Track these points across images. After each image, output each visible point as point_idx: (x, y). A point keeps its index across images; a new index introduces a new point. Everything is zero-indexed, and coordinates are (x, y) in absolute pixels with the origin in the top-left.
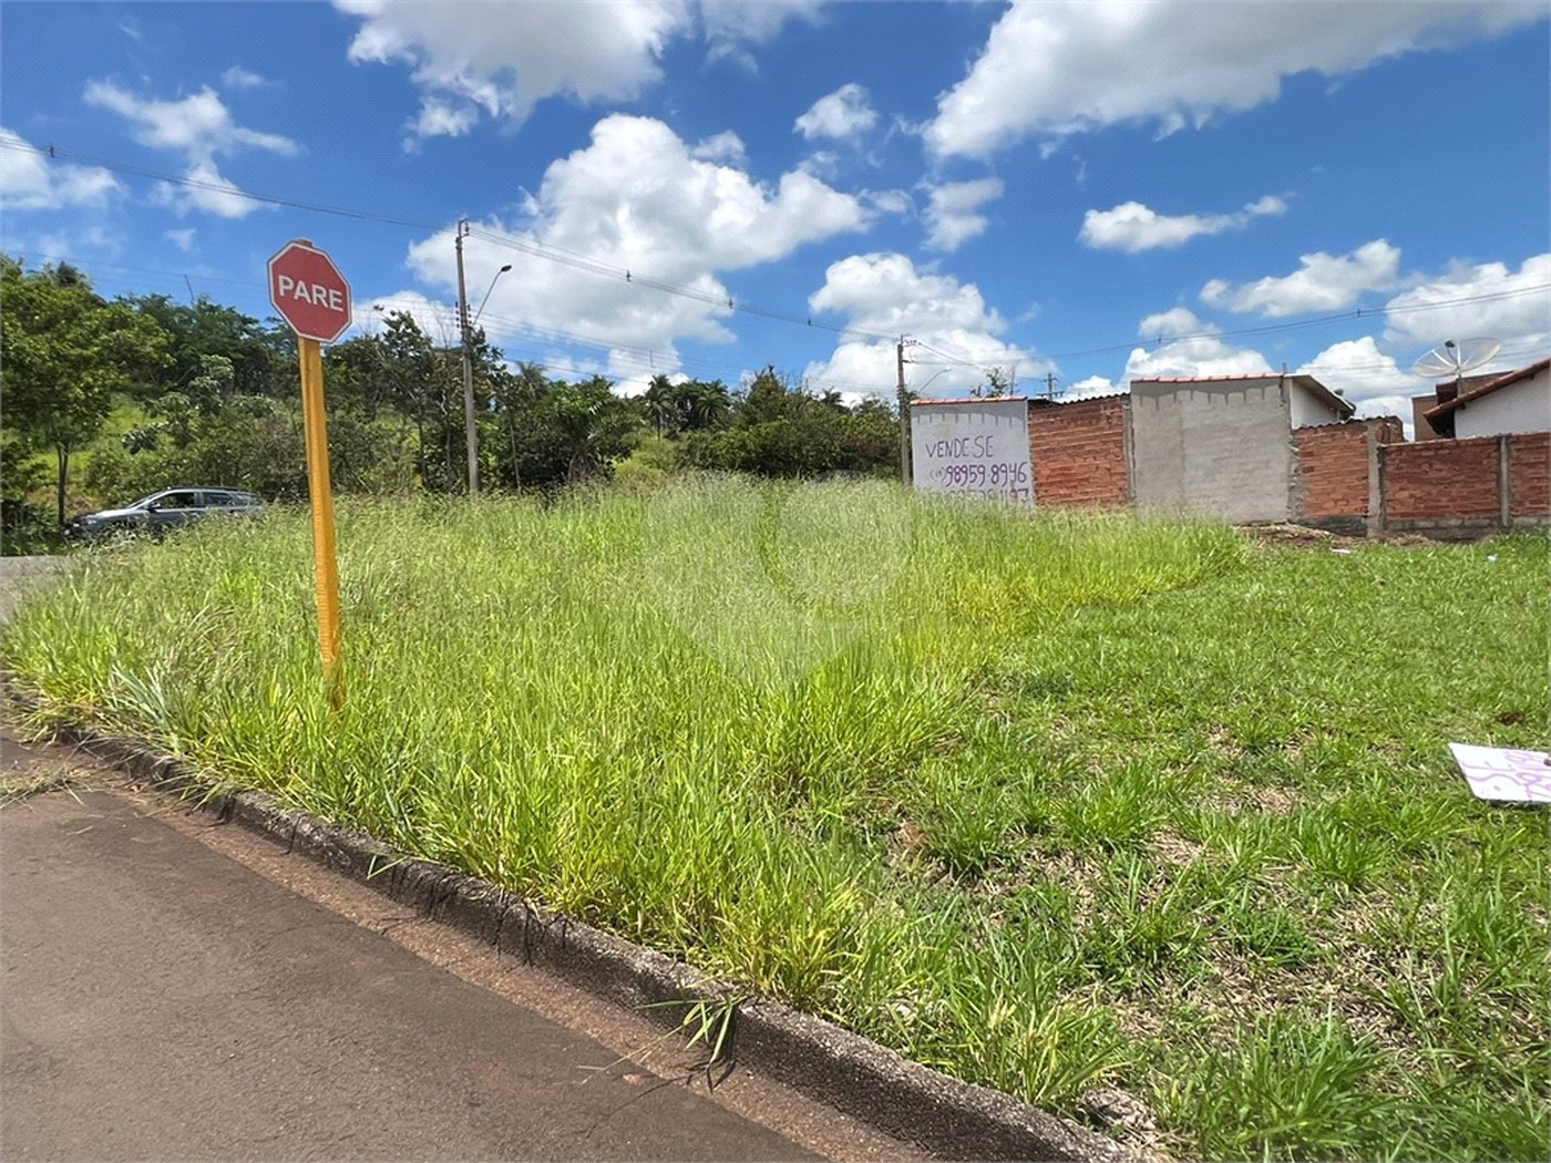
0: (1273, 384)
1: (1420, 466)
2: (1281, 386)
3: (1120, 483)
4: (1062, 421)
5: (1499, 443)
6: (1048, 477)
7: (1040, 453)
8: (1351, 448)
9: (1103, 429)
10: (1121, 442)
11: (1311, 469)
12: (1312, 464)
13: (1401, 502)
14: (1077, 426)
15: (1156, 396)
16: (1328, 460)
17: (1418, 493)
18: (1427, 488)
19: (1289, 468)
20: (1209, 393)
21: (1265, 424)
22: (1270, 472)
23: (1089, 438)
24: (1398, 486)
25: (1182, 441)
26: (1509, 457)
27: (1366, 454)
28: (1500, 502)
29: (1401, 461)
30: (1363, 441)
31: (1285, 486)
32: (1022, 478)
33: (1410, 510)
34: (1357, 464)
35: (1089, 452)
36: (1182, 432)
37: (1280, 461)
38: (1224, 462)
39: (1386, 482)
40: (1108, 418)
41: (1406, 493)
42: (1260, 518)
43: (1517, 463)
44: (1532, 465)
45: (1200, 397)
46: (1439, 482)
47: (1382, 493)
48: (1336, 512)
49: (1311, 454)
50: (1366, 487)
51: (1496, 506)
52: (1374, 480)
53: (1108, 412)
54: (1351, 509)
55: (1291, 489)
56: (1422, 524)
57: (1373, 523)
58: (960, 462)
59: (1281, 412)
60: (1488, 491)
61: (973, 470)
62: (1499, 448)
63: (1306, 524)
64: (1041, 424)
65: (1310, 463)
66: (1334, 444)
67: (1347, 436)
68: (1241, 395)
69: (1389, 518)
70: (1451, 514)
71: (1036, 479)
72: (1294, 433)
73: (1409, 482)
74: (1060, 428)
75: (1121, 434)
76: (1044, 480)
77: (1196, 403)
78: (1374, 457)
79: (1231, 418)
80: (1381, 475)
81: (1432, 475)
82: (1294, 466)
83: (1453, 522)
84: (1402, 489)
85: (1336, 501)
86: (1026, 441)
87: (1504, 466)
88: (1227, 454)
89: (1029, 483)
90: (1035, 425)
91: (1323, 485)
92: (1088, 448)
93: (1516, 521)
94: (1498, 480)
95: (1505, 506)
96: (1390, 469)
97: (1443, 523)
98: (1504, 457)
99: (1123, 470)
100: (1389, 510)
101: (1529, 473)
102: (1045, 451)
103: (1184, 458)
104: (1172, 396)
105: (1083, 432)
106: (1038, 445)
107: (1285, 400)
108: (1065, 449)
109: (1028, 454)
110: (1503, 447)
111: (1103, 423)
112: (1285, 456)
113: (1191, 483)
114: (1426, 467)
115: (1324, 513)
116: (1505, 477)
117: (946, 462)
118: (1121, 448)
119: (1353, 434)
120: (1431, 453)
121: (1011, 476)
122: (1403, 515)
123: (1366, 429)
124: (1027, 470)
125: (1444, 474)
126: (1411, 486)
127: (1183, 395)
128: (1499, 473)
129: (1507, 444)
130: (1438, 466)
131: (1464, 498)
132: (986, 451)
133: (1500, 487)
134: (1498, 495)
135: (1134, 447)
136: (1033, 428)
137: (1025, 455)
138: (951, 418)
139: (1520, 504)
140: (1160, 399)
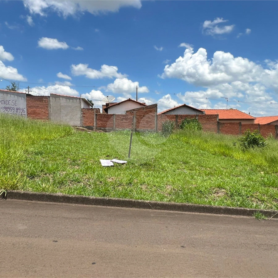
0: (78, 99)
1: (102, 118)
2: (80, 100)
3: (47, 115)
4: (34, 100)
5: (113, 115)
6: (31, 112)
7: (29, 107)
8: (91, 113)
9: (44, 103)
10: (48, 106)
11: (84, 117)
12: (85, 116)
13: (99, 124)
14: (38, 102)
15: (55, 98)
16: (87, 115)
17: (102, 123)
18: (103, 122)
19: (81, 116)
20: (66, 99)
21: (77, 107)
22: (77, 116)
23: (40, 105)
24: (99, 121)
25: (60, 108)
26: (115, 118)
27: (94, 115)
29: (100, 117)
30: (93, 112)
31: (80, 119)
32: (24, 111)
34: (92, 116)
35: (41, 108)
36: (61, 106)
37: (79, 115)
38: (68, 113)
39: (97, 120)
40: (45, 101)
41: (100, 123)
42: (75, 125)
43: (116, 119)
44: (118, 120)
45: (64, 99)
46: (105, 121)
47: (96, 122)
48: (88, 125)
49: (84, 114)
50: (94, 121)
51: (113, 126)
52: (95, 120)
53: (45, 99)
54: (91, 125)
55: (81, 120)
56: (102, 128)
57: (95, 128)
58: (8, 106)
59: (79, 105)
60: (112, 123)
61: (11, 108)
63: (83, 127)
64: (29, 100)
65: (84, 115)
66: (88, 112)
68: (72, 100)
71: (27, 112)
72: (82, 109)
73: (101, 121)
74: (33, 101)
75: (48, 105)
76: (29, 113)
77: (63, 101)
78: (95, 115)
79: (70, 104)
80: (96, 119)
82: (82, 116)
83: (107, 128)
85: (89, 123)
86: (25, 103)
87: (114, 119)
89: (26, 113)
90: (28, 100)
91: (86, 120)
92: (40, 107)
93: (116, 129)
94: (113, 122)
95: (114, 126)
96: (97, 118)
97: (105, 129)
98: (114, 118)
99: (48, 113)
100: (97, 126)
101: (117, 121)
102: (30, 106)
103: (61, 111)
104: (59, 98)
105: (39, 103)
106: (28, 105)
107: (80, 103)
108: (35, 106)
109: (26, 106)
111: (44, 102)
112: (80, 113)
113: (62, 117)
114: (103, 118)
115: (86, 125)
117: (4, 106)
118: (48, 108)
119: (92, 111)
120: (104, 116)
121: (21, 111)
122: (99, 127)
123: (94, 110)
124: (25, 110)
125: (105, 120)
127: (61, 98)
128: (113, 120)
129: (115, 116)
130: (105, 118)
131: (108, 124)
132: (15, 104)
133: (113, 123)
134: (113, 124)
135: (50, 108)
136: (27, 100)
137: (25, 106)
138: (5, 95)
139: (116, 126)
140: (56, 99)
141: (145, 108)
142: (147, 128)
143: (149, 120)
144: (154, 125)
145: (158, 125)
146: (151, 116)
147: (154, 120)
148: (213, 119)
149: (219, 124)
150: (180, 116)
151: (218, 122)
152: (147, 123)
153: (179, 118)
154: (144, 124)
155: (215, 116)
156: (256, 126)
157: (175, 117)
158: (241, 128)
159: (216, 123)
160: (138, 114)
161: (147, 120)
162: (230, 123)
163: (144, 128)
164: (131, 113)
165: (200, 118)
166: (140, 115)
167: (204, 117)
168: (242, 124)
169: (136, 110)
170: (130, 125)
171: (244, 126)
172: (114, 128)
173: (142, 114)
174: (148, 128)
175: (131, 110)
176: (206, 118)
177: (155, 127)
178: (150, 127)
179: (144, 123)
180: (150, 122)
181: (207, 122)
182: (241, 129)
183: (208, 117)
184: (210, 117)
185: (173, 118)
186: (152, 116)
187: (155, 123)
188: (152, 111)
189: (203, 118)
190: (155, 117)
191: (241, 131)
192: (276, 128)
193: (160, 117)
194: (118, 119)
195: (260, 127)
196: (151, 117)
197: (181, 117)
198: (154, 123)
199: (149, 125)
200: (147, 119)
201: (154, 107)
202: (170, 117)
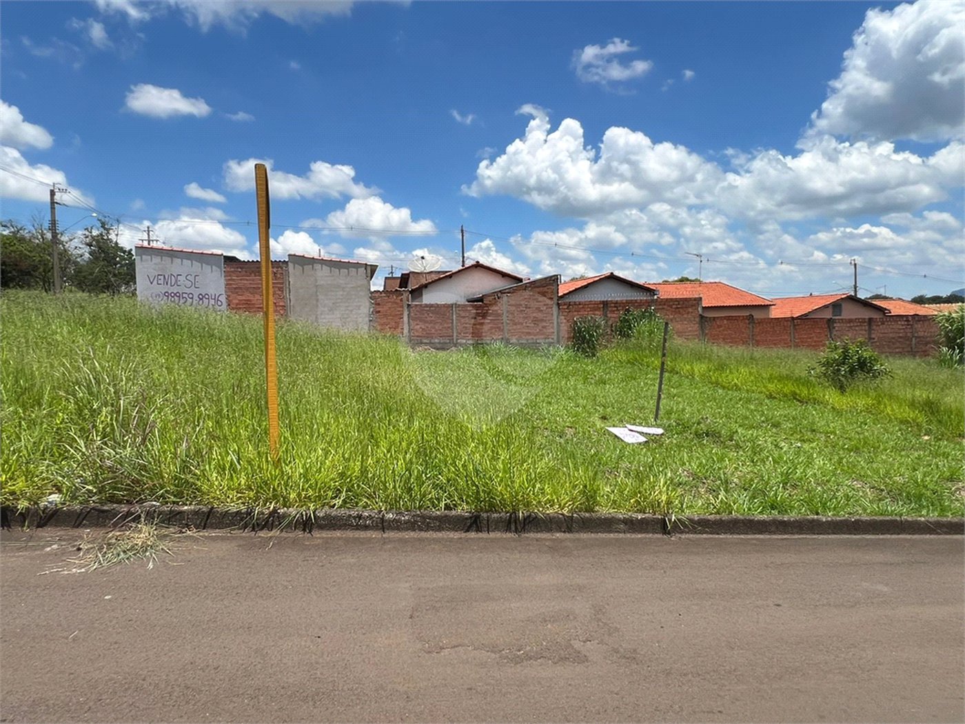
0: (362, 267)
1: (423, 314)
2: (366, 269)
3: (282, 312)
4: (246, 272)
5: (452, 307)
6: (237, 304)
7: (231, 289)
8: (396, 303)
9: (272, 279)
10: (282, 288)
11: (379, 312)
13: (416, 330)
14: (255, 276)
15: (302, 265)
16: (386, 308)
17: (423, 327)
18: (427, 325)
19: (369, 311)
20: (330, 267)
21: (358, 287)
22: (360, 312)
24: (416, 323)
25: (316, 291)
26: (456, 313)
27: (402, 307)
28: (453, 333)
29: (417, 311)
30: (401, 300)
31: (367, 319)
32: (219, 303)
33: (420, 334)
34: (399, 311)
36: (317, 286)
37: (365, 307)
38: (338, 305)
39: (411, 321)
40: (275, 273)
41: (419, 327)
43: (459, 316)
44: (464, 317)
45: (326, 269)
46: (431, 322)
47: (409, 326)
49: (379, 304)
50: (403, 322)
51: (451, 334)
52: (406, 319)
53: (275, 270)
55: (370, 321)
56: (425, 341)
57: (406, 339)
58: (175, 289)
59: (365, 282)
60: (449, 327)
61: (184, 295)
62: (452, 310)
64: (232, 272)
65: (379, 309)
66: (389, 300)
67: (395, 297)
68: (346, 271)
69: (412, 338)
70: (436, 337)
71: (229, 305)
72: (372, 293)
73: (420, 321)
74: (243, 276)
75: (282, 283)
76: (234, 306)
77: (322, 273)
78: (406, 308)
79: (341, 282)
80: (409, 317)
81: (429, 319)
82: (372, 310)
83: (436, 341)
84: (417, 324)
85: (390, 328)
86: (222, 282)
87: (454, 316)
88: (339, 301)
89: (224, 307)
90: (228, 272)
91: (384, 320)
93: (459, 341)
94: (452, 323)
95: (455, 334)
96: (412, 314)
97: (433, 341)
98: (454, 313)
99: (283, 304)
100: (412, 334)
101: (463, 320)
102: (235, 288)
103: (317, 300)
104: (311, 266)
106: (231, 284)
107: (367, 276)
108: (247, 289)
109: (224, 289)
110: (454, 309)
112: (368, 304)
113: (321, 314)
114: (426, 315)
116: (455, 322)
117: (163, 289)
118: (283, 291)
119: (397, 297)
120: (428, 309)
121: (212, 302)
122: (418, 336)
123: (402, 295)
124: (223, 299)
125: (433, 319)
126: (420, 323)
127: (318, 266)
128: (452, 320)
129: (456, 307)
130: (431, 315)
131: (440, 330)
132: (194, 284)
133: (453, 326)
134: (452, 329)
135: (290, 292)
136: (227, 274)
137: (222, 290)
138: (168, 260)
139: (460, 334)
140: (305, 267)
141: (530, 287)
142: (535, 335)
143: (540, 315)
144: (553, 328)
145: (562, 328)
146: (545, 305)
147: (552, 314)
148: (690, 310)
149: (703, 321)
150: (613, 305)
151: (701, 315)
152: (535, 324)
153: (610, 309)
154: (528, 327)
155: (694, 302)
156: (786, 323)
157: (602, 306)
158: (753, 327)
159: (697, 319)
160: (513, 302)
161: (534, 317)
162: (728, 318)
163: (527, 337)
164: (495, 299)
165: (661, 307)
166: (518, 303)
167: (669, 306)
168: (754, 317)
169: (507, 291)
170: (493, 331)
171: (759, 323)
172: (455, 341)
173: (522, 303)
174: (537, 337)
175: (495, 292)
176: (674, 306)
177: (556, 333)
178: (542, 334)
179: (528, 325)
180: (542, 320)
181: (676, 316)
182: (753, 332)
183: (679, 304)
184: (683, 304)
185: (596, 310)
186: (548, 305)
187: (555, 323)
188: (547, 292)
189: (665, 307)
190: (554, 308)
191: (753, 336)
192: (829, 327)
193: (566, 307)
194: (463, 315)
195: (794, 325)
196: (545, 308)
197: (615, 307)
198: (553, 323)
199: (540, 328)
200: (534, 315)
201: (550, 284)
202: (590, 308)
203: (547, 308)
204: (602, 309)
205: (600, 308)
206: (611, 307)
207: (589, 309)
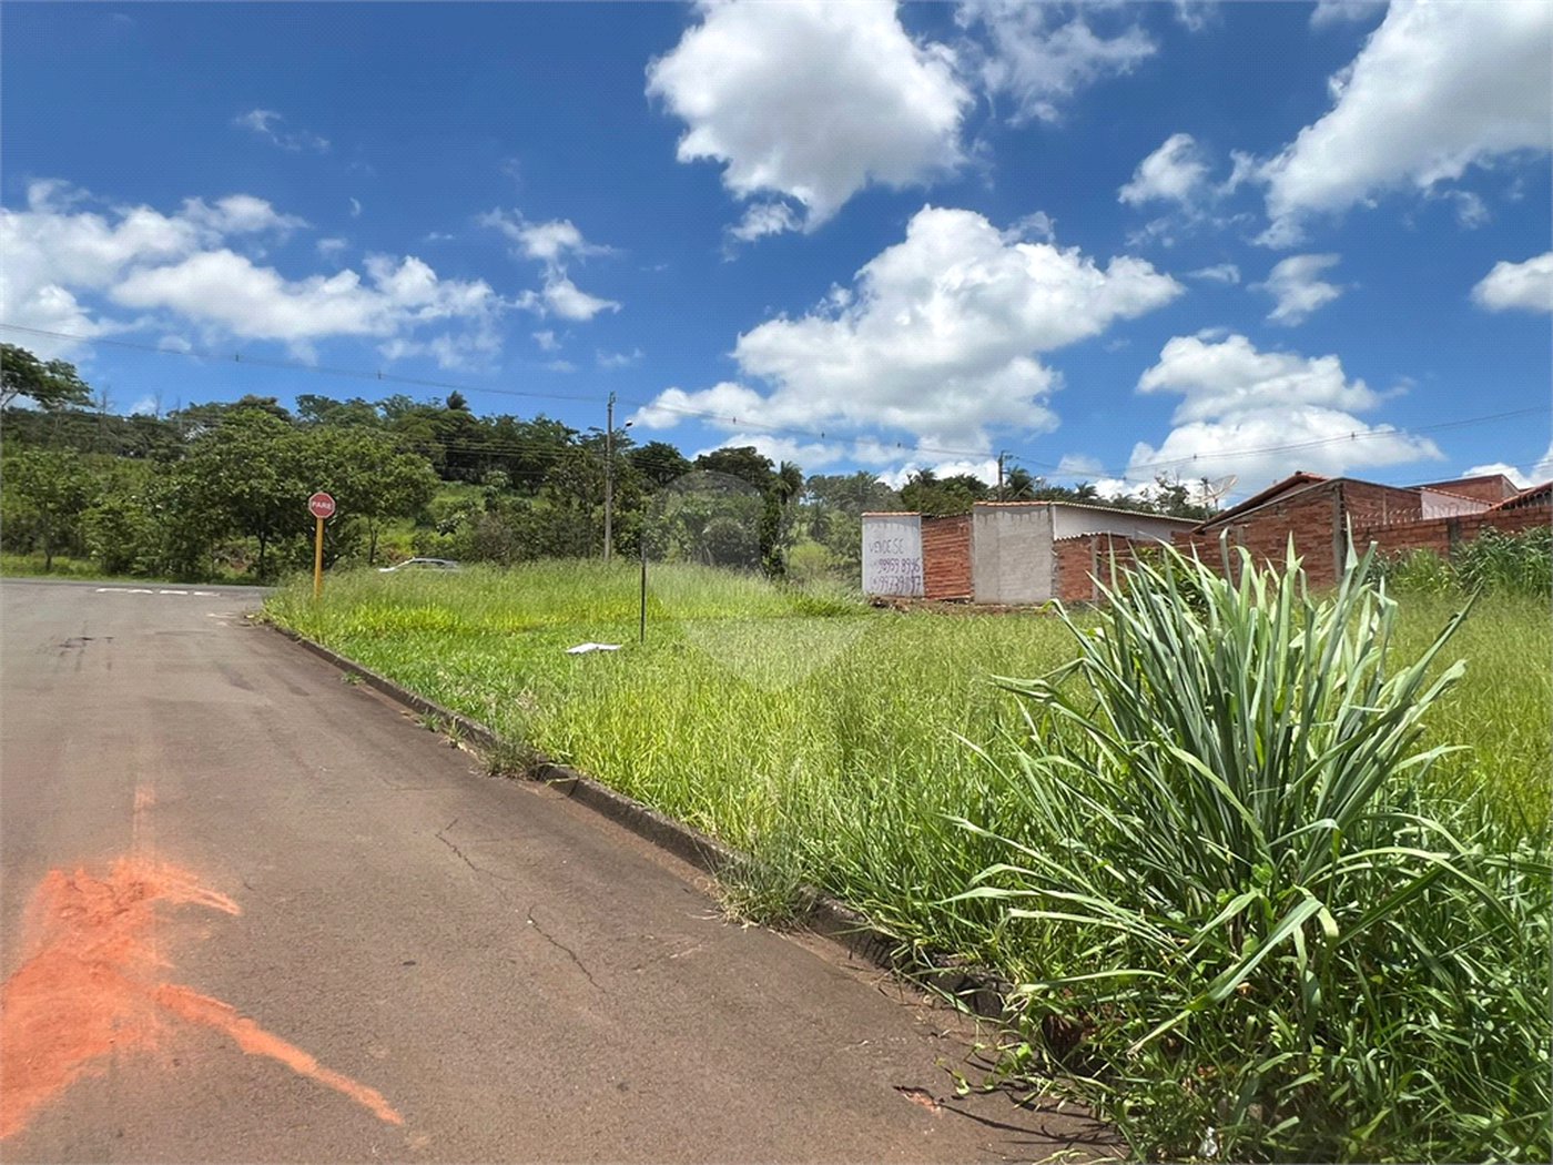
0: (1043, 509)
2: (1047, 510)
3: (967, 574)
4: (938, 530)
6: (931, 568)
7: (925, 552)
8: (1083, 554)
9: (958, 536)
10: (968, 546)
11: (1062, 568)
14: (946, 534)
15: (984, 515)
16: (1071, 562)
19: (1052, 567)
20: (1011, 514)
21: (1040, 536)
22: (1042, 569)
23: (952, 543)
25: (998, 547)
27: (1091, 559)
30: (1089, 549)
31: (1049, 579)
32: (917, 568)
34: (1086, 565)
35: (952, 552)
36: (998, 540)
37: (1047, 563)
38: (1019, 561)
40: (961, 529)
42: (1038, 601)
45: (1006, 516)
48: (1076, 598)
49: (1062, 558)
53: (962, 525)
54: (1083, 596)
55: (1053, 580)
58: (887, 556)
59: (1047, 528)
61: (893, 562)
65: (1063, 564)
66: (1075, 551)
67: (1081, 546)
68: (1026, 516)
71: (924, 569)
72: (1055, 543)
74: (936, 536)
75: (968, 540)
76: (928, 571)
77: (1004, 522)
78: (1095, 561)
79: (1022, 531)
82: (1055, 565)
85: (1077, 590)
86: (918, 543)
88: (1020, 556)
89: (921, 573)
90: (925, 532)
91: (1070, 579)
92: (950, 549)
99: (968, 565)
102: (929, 550)
103: (999, 558)
104: (992, 515)
105: (948, 538)
106: (925, 546)
107: (1050, 520)
108: (938, 550)
109: (921, 551)
111: (957, 532)
112: (1050, 559)
113: (1003, 575)
115: (1070, 599)
117: (879, 556)
118: (967, 550)
119: (1084, 545)
120: (1123, 559)
121: (912, 567)
123: (1090, 541)
124: (920, 563)
127: (998, 515)
132: (899, 549)
135: (974, 549)
136: (923, 535)
137: (919, 553)
138: (882, 526)
140: (988, 517)
141: (1284, 508)
146: (1315, 538)
147: (1331, 554)
157: (1445, 529)
160: (1254, 539)
166: (1264, 538)
169: (1244, 519)
173: (1269, 539)
185: (1432, 539)
186: (1321, 537)
188: (1320, 514)
190: (1334, 543)
196: (1315, 544)
198: (1333, 570)
201: (1327, 498)
202: (1416, 535)
203: (1320, 544)
204: (1445, 536)
205: (1441, 534)
206: (1467, 529)
207: (1413, 539)
